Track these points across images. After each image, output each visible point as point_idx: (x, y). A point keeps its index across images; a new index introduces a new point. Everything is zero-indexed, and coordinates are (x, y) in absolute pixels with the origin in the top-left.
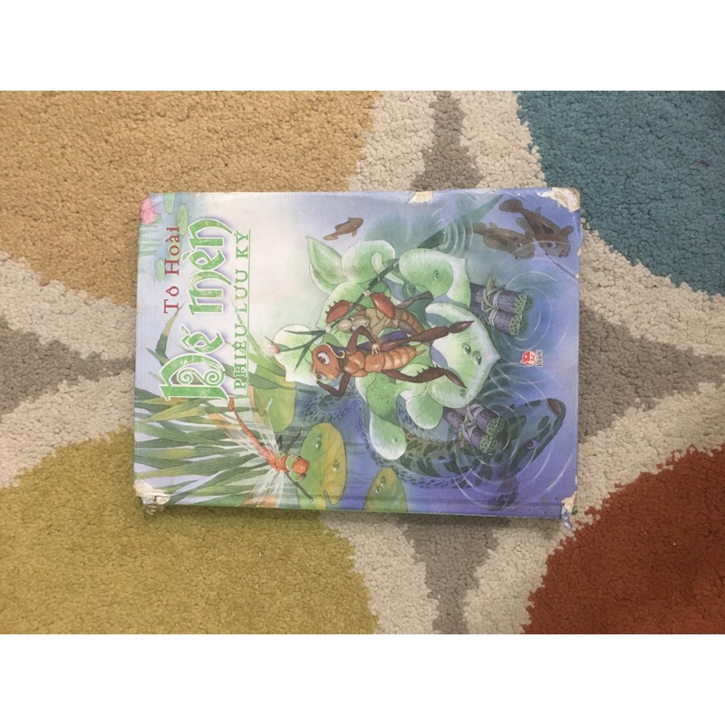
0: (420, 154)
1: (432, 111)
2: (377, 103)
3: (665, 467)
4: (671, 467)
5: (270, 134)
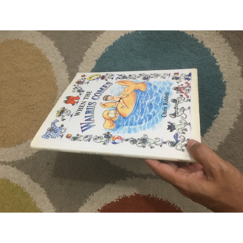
3: (117, 200)
4: (119, 201)
5: (31, 108)
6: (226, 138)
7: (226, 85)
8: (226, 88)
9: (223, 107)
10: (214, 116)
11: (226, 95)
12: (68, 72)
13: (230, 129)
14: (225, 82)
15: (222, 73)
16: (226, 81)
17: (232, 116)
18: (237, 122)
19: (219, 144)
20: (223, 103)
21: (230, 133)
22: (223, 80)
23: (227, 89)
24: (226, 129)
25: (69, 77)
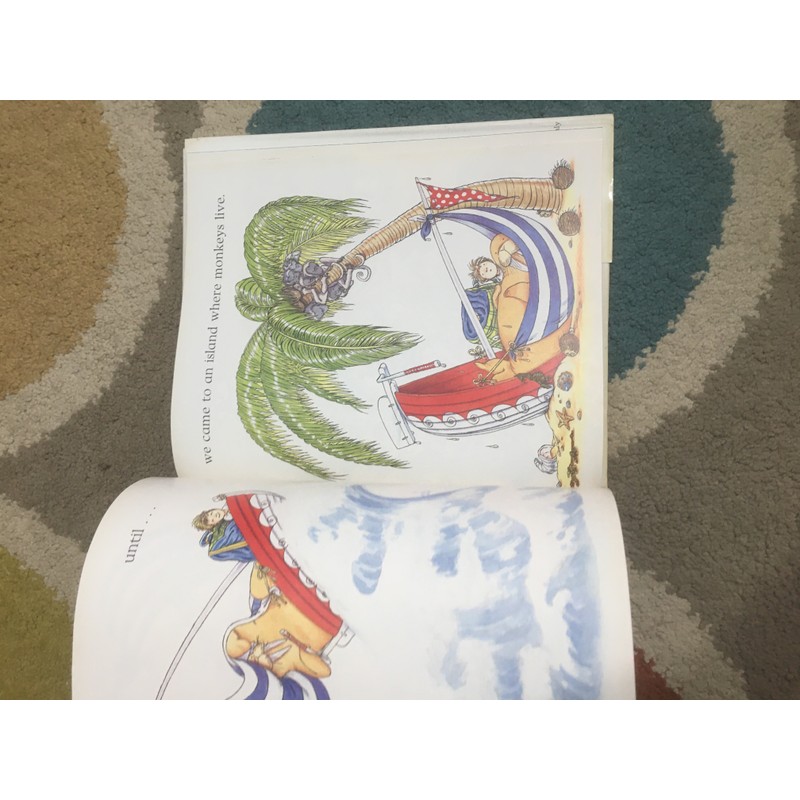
0: (156, 285)
1: (166, 246)
2: (120, 240)
5: (30, 266)
6: (731, 351)
7: (733, 167)
8: (734, 176)
9: (723, 243)
10: (693, 277)
11: (734, 201)
12: (161, 129)
13: (745, 319)
14: (732, 155)
15: (721, 122)
16: (734, 151)
17: (754, 274)
18: (768, 296)
19: (707, 372)
20: (722, 230)
21: (744, 335)
22: (723, 147)
23: (737, 181)
24: (731, 320)
25: (167, 145)
